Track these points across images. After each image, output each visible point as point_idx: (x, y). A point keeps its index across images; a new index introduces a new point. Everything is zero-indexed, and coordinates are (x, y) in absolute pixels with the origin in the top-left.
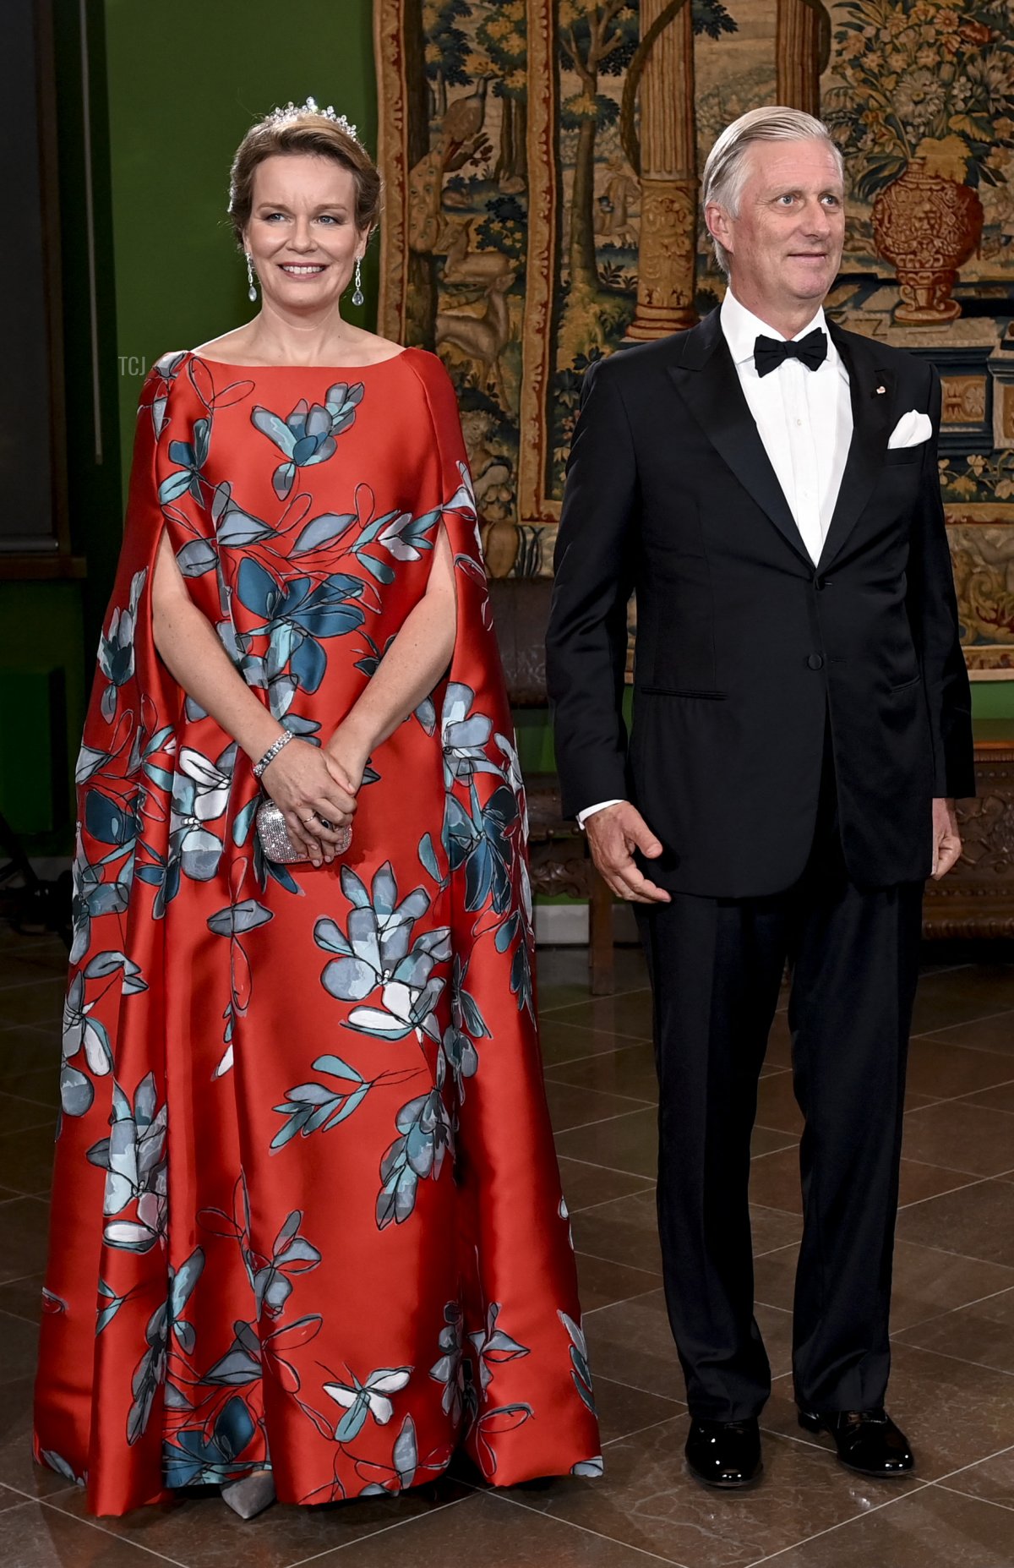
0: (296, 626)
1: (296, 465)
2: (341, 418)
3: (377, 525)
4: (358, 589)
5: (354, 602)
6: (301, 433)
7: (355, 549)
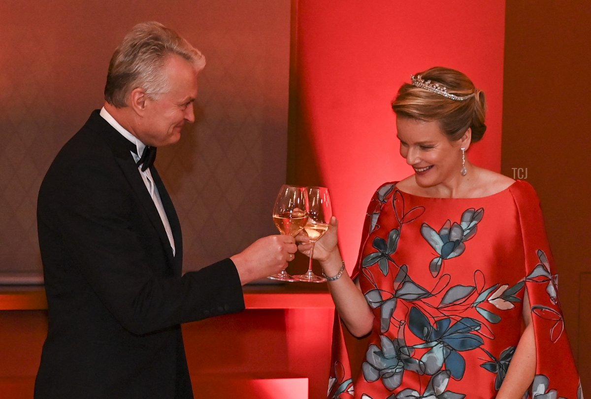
0: (445, 344)
1: (443, 259)
2: (468, 231)
3: (486, 293)
4: (478, 326)
5: (476, 333)
6: (446, 239)
7: (475, 305)
